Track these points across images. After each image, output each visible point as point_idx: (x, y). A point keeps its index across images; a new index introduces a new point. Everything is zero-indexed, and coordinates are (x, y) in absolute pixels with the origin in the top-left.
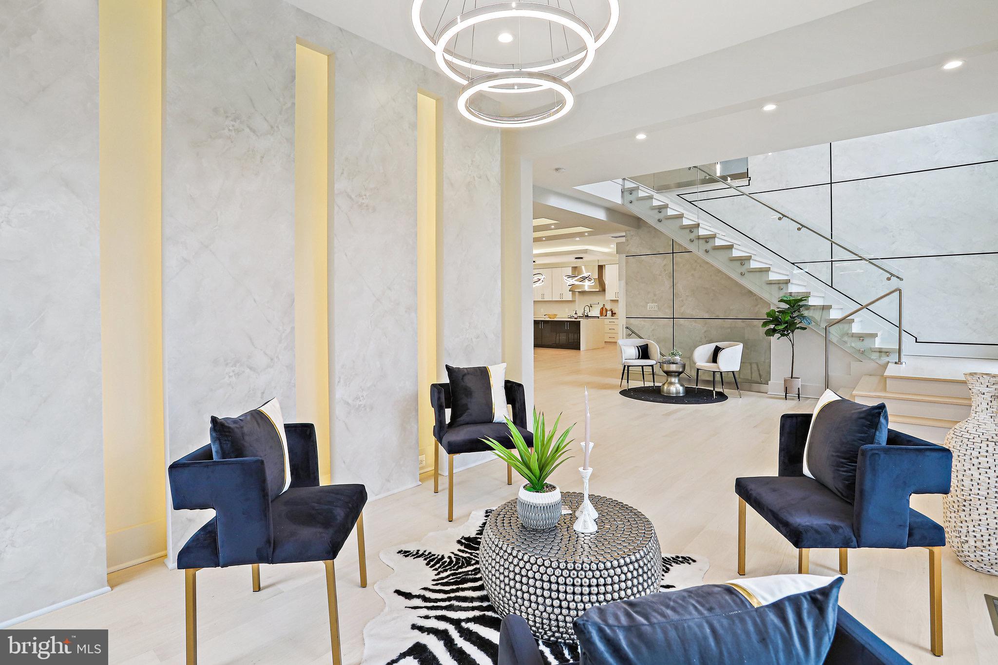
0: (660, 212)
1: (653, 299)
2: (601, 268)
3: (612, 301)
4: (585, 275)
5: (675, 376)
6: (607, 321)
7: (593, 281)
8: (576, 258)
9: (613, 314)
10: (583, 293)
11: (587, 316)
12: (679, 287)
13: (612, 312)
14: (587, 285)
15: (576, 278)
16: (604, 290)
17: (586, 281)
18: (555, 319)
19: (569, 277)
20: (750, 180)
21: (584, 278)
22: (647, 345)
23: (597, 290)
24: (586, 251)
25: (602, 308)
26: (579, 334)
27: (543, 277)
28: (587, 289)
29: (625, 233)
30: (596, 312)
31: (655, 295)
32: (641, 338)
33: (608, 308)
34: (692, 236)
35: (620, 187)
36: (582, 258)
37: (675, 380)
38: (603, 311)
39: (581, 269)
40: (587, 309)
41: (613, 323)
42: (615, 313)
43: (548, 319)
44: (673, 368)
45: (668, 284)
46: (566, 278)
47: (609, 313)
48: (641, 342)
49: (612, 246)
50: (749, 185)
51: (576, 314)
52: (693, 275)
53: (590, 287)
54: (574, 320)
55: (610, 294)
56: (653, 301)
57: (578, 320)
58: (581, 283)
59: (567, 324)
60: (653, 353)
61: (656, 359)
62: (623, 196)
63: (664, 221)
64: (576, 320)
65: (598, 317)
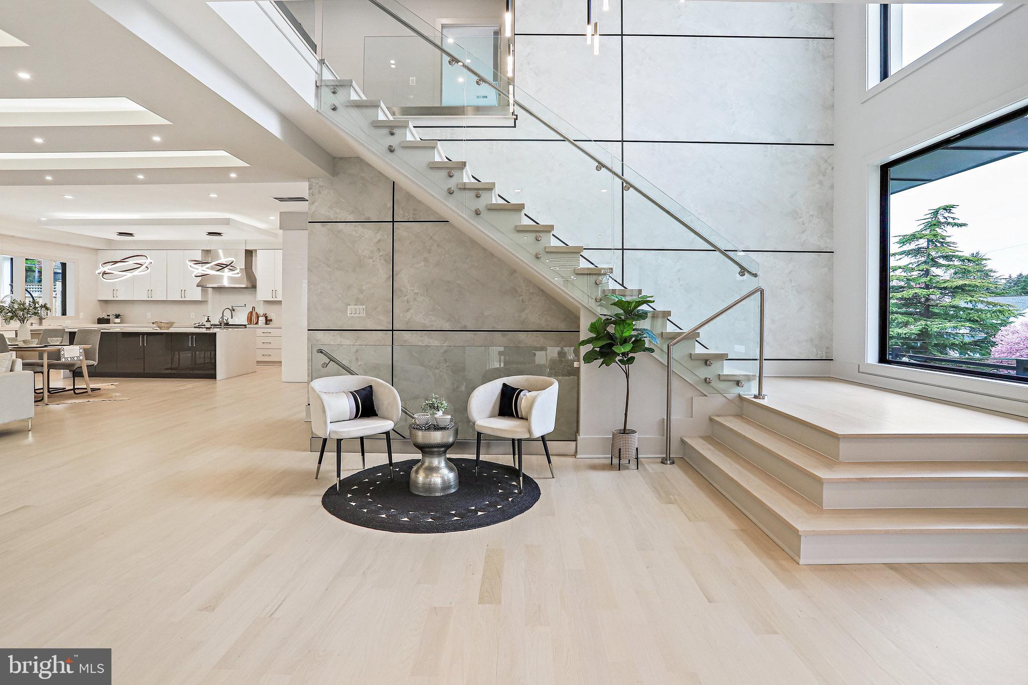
0: (392, 134)
1: (358, 299)
2: (249, 254)
3: (267, 302)
4: (223, 260)
5: (439, 454)
6: (259, 332)
7: (238, 271)
8: (210, 234)
9: (268, 321)
10: (220, 289)
11: (227, 324)
12: (404, 278)
13: (266, 317)
14: (226, 278)
15: (208, 265)
16: (254, 287)
17: (226, 270)
18: (172, 330)
19: (198, 262)
20: (517, 119)
21: (222, 267)
22: (371, 387)
23: (244, 286)
24: (227, 222)
25: (251, 313)
26: (213, 353)
27: (149, 260)
28: (226, 283)
29: (305, 185)
30: (241, 318)
31: (361, 291)
32: (351, 373)
33: (261, 312)
34: (452, 183)
35: (313, 77)
36: (219, 234)
37: (438, 462)
38: (252, 318)
39: (216, 251)
40: (228, 314)
41: (269, 335)
42: (271, 320)
43: (159, 331)
44: (437, 437)
45: (383, 273)
46: (191, 264)
47: (262, 320)
48: (357, 382)
49: (272, 218)
50: (515, 127)
51: (208, 321)
52: (426, 260)
53: (231, 279)
54: (204, 330)
55: (263, 292)
56: (358, 302)
57: (212, 331)
58: (218, 273)
59: (192, 338)
60: (386, 403)
61: (395, 419)
62: (317, 96)
63: (399, 152)
64: (208, 331)
65: (245, 325)
